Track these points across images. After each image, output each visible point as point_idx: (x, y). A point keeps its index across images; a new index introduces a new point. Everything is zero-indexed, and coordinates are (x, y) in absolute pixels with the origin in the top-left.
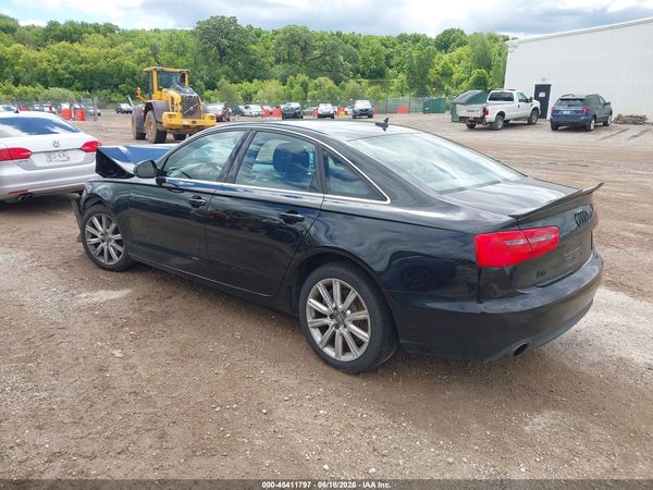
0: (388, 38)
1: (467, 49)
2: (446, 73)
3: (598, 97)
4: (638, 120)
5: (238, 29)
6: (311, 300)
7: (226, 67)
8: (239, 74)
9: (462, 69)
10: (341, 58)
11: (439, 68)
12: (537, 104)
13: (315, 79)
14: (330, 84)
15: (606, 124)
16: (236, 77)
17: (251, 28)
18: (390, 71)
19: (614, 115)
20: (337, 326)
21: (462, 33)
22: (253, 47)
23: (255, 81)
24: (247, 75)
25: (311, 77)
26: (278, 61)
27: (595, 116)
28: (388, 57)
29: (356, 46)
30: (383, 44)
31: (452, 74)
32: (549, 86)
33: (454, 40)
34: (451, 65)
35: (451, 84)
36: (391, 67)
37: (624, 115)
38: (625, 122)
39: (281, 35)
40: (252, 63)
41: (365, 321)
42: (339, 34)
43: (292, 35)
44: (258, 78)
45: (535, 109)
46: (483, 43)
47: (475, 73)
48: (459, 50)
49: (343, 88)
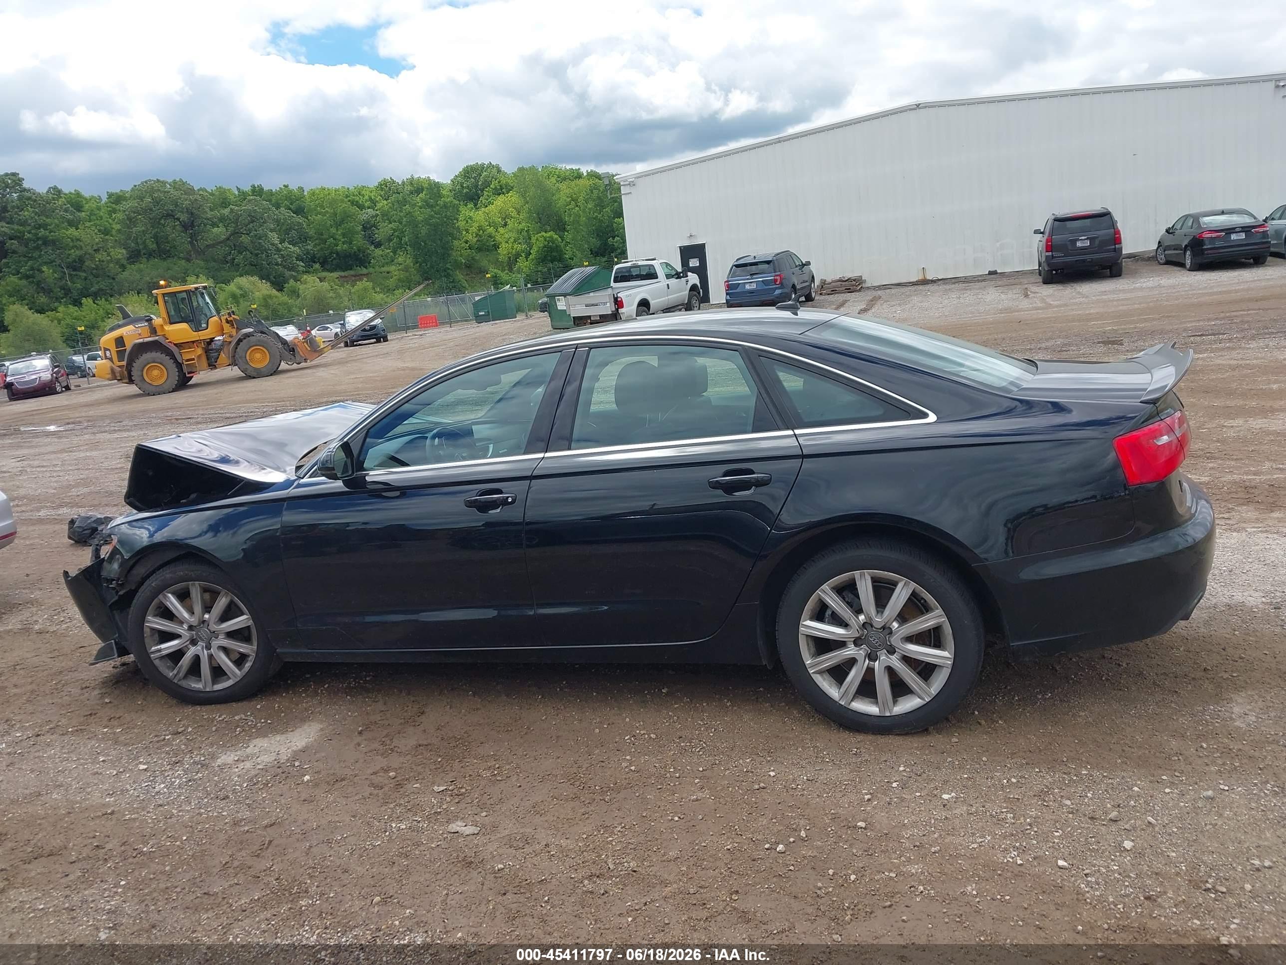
0: (360, 191)
1: (512, 198)
2: (487, 246)
3: (788, 254)
4: (852, 285)
5: (28, 198)
6: (809, 623)
7: (14, 279)
8: (48, 291)
9: (514, 235)
10: (274, 237)
11: (472, 238)
12: (693, 278)
13: (227, 282)
14: (263, 288)
15: (809, 298)
16: (43, 299)
17: (57, 192)
18: (378, 252)
19: (817, 282)
20: (872, 657)
21: (499, 171)
22: (72, 231)
23: (87, 302)
24: (67, 291)
25: (217, 281)
26: (134, 256)
27: (794, 286)
28: (368, 227)
29: (299, 211)
30: (353, 203)
31: (496, 247)
32: (703, 246)
33: (487, 184)
34: (491, 230)
35: (498, 264)
36: (378, 245)
37: (829, 280)
38: (834, 292)
39: (134, 204)
40: (76, 266)
41: (937, 629)
42: (258, 191)
43: (157, 202)
44: (95, 296)
45: (694, 288)
46: (540, 185)
47: (539, 240)
48: (500, 201)
49: (295, 293)
